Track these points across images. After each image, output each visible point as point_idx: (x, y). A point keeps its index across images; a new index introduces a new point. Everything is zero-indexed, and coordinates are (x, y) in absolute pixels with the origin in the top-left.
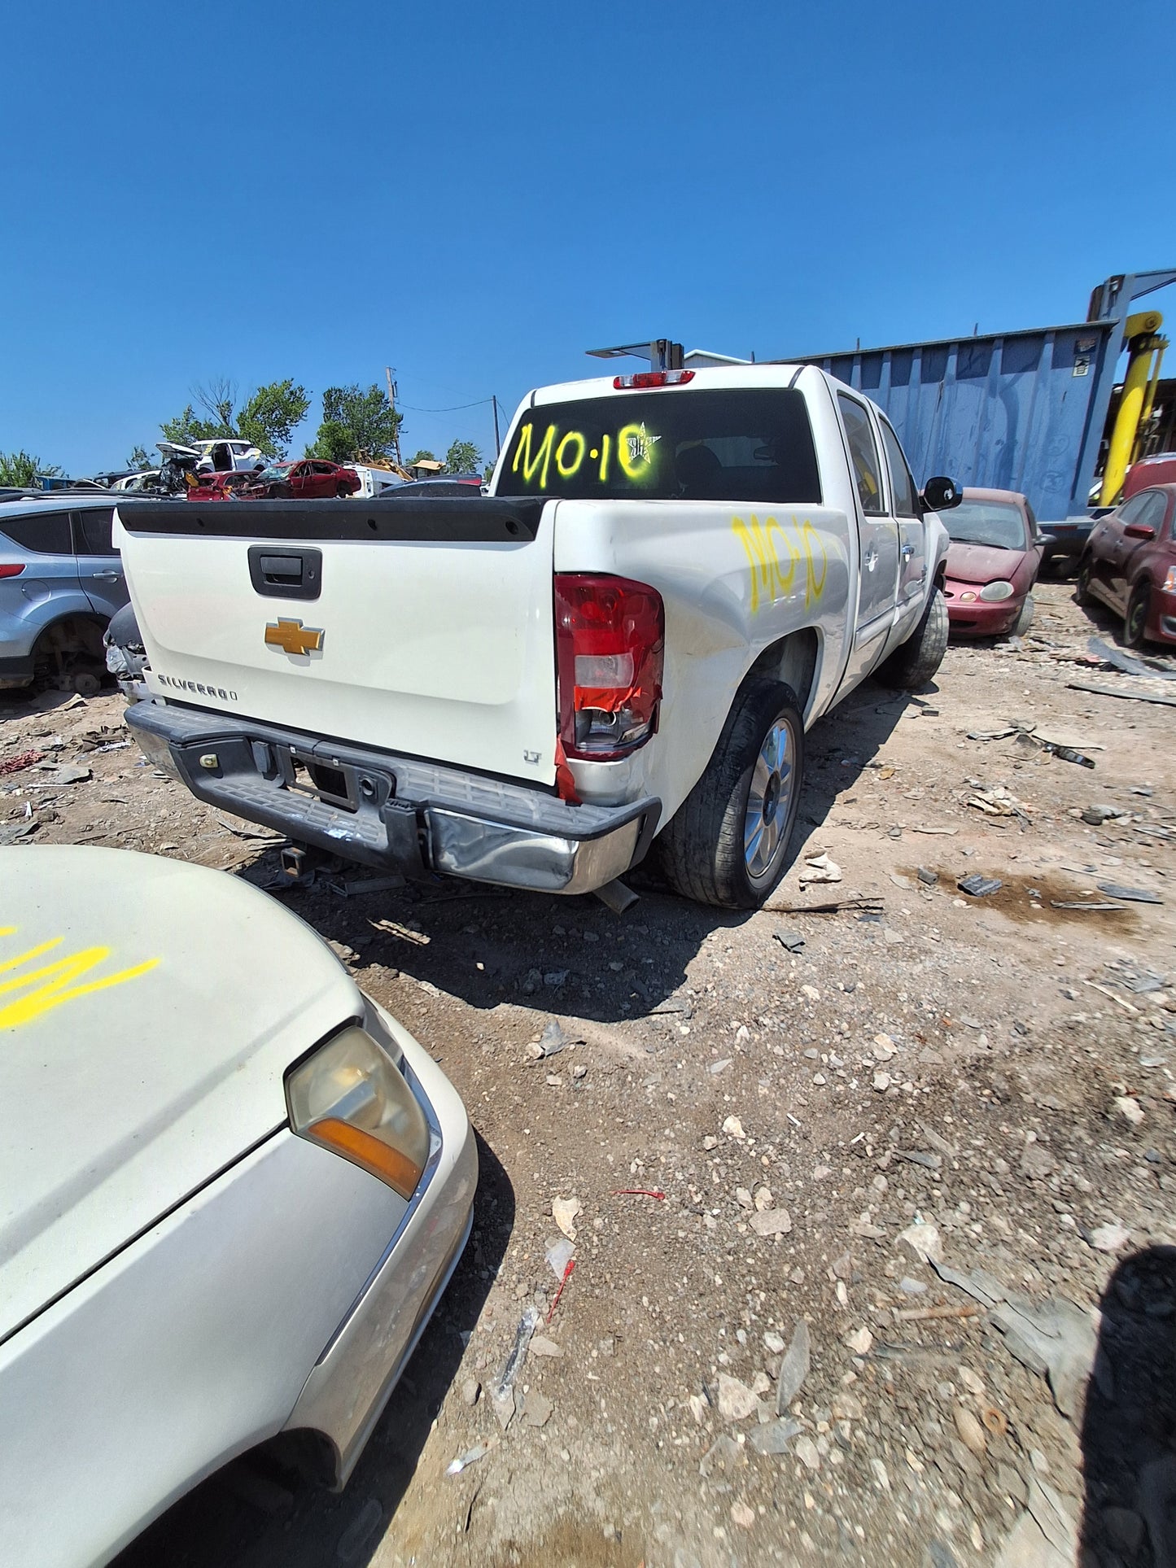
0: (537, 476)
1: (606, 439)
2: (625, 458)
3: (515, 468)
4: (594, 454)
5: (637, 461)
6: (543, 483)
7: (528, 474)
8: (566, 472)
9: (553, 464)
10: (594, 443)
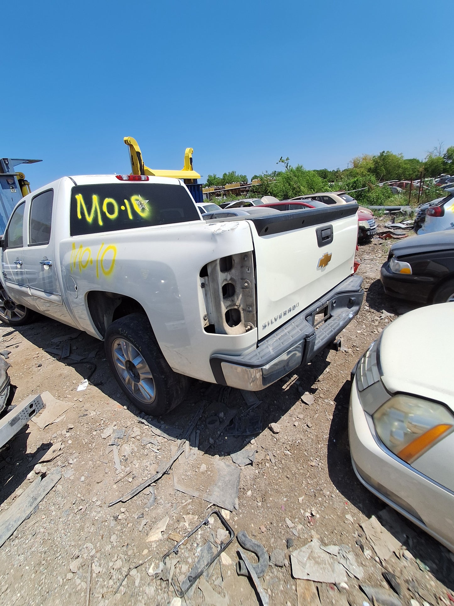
0: (95, 219)
1: (126, 201)
2: (138, 209)
3: (79, 216)
4: (123, 208)
5: (143, 209)
6: (101, 223)
7: (90, 219)
8: (112, 217)
9: (103, 214)
10: (121, 203)
